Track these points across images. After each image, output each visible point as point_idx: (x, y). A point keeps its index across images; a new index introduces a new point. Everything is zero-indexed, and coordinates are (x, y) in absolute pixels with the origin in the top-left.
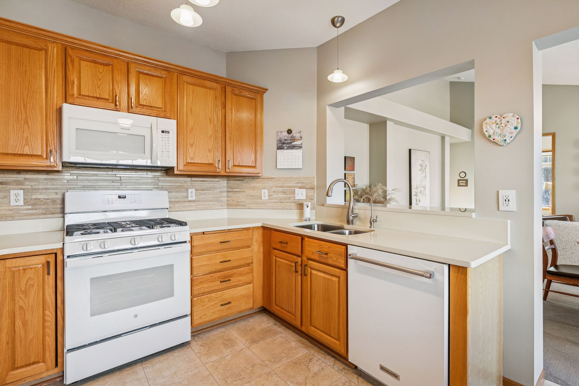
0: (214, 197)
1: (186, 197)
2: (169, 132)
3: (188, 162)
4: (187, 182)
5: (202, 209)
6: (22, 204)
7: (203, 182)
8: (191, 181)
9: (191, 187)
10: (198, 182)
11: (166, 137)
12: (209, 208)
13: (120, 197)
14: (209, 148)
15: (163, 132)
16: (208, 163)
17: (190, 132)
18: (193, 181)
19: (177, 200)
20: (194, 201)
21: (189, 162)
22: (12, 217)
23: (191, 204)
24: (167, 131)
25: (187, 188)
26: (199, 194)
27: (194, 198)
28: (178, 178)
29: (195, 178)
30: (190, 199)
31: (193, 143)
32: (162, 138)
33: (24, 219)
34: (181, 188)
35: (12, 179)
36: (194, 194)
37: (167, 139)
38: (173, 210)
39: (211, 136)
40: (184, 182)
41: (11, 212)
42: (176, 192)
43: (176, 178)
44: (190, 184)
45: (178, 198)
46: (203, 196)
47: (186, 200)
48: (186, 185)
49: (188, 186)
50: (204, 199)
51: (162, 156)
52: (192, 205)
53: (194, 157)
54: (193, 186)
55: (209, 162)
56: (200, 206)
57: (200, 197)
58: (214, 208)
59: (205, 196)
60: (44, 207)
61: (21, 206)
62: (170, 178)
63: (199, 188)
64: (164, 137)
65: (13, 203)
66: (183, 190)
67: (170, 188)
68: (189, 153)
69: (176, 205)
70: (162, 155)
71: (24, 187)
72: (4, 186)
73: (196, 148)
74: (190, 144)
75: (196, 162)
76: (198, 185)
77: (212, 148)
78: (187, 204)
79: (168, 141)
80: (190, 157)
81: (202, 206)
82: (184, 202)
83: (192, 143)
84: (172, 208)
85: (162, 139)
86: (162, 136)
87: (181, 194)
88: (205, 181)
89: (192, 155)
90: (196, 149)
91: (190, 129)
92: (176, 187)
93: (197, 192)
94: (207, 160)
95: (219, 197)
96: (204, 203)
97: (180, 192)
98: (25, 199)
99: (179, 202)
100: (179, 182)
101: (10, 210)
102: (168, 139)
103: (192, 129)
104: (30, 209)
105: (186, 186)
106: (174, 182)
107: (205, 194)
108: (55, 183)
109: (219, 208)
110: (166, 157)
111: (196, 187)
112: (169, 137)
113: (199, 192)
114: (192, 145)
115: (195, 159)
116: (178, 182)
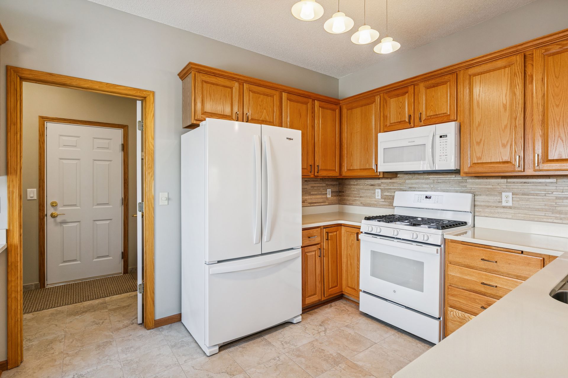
0: (545, 205)
1: (499, 202)
2: (447, 135)
3: (474, 162)
4: (501, 184)
5: (523, 219)
6: (380, 198)
7: (524, 184)
8: (507, 183)
9: (507, 190)
10: (518, 184)
11: (444, 141)
12: (536, 219)
13: (426, 197)
14: (503, 142)
15: (441, 137)
16: (501, 161)
17: (477, 130)
18: (510, 183)
19: (487, 204)
20: (510, 208)
21: (476, 162)
22: (376, 205)
23: (506, 210)
24: (445, 135)
25: (501, 191)
26: (518, 199)
27: (510, 204)
28: (489, 180)
29: (512, 179)
30: (504, 204)
31: (481, 140)
32: (440, 142)
33: (381, 208)
34: (493, 191)
35: (376, 182)
36: (510, 199)
37: (444, 143)
38: (483, 214)
39: (506, 126)
40: (497, 184)
41: (376, 203)
42: (487, 195)
43: (486, 180)
44: (504, 187)
45: (488, 202)
46: (525, 202)
47: (499, 205)
48: (499, 187)
49: (502, 189)
50: (527, 207)
51: (440, 161)
52: (507, 212)
53: (482, 156)
54: (509, 189)
55: (502, 159)
56: (520, 215)
57: (520, 203)
58: (545, 220)
59: (528, 202)
60: (389, 201)
61: (380, 199)
62: (480, 180)
63: (519, 192)
64: (442, 141)
65: (377, 197)
66: (496, 193)
67: (479, 191)
68: (475, 152)
69: (487, 210)
70: (440, 159)
71: (381, 187)
72: (374, 187)
73: (484, 145)
74: (476, 142)
75: (484, 162)
76: (517, 188)
77: (508, 142)
78: (502, 210)
79: (446, 145)
80: (477, 157)
81: (523, 215)
82: (497, 207)
83: (479, 141)
84: (481, 212)
85: (441, 144)
86: (440, 141)
87: (492, 198)
88: (528, 183)
89: (479, 155)
90: (484, 147)
91: (477, 125)
92: (486, 189)
93: (514, 196)
94: (500, 157)
95: (556, 205)
96: (527, 211)
97: (491, 195)
98: (381, 195)
99: (490, 206)
100: (490, 184)
101: (376, 201)
102: (446, 143)
103: (479, 125)
104: (383, 202)
105: (499, 189)
106: (484, 184)
107: (528, 200)
108: (394, 185)
109: (554, 221)
110: (444, 160)
111: (513, 190)
112: (446, 141)
113: (518, 196)
114: (478, 143)
115: (482, 159)
116: (488, 184)
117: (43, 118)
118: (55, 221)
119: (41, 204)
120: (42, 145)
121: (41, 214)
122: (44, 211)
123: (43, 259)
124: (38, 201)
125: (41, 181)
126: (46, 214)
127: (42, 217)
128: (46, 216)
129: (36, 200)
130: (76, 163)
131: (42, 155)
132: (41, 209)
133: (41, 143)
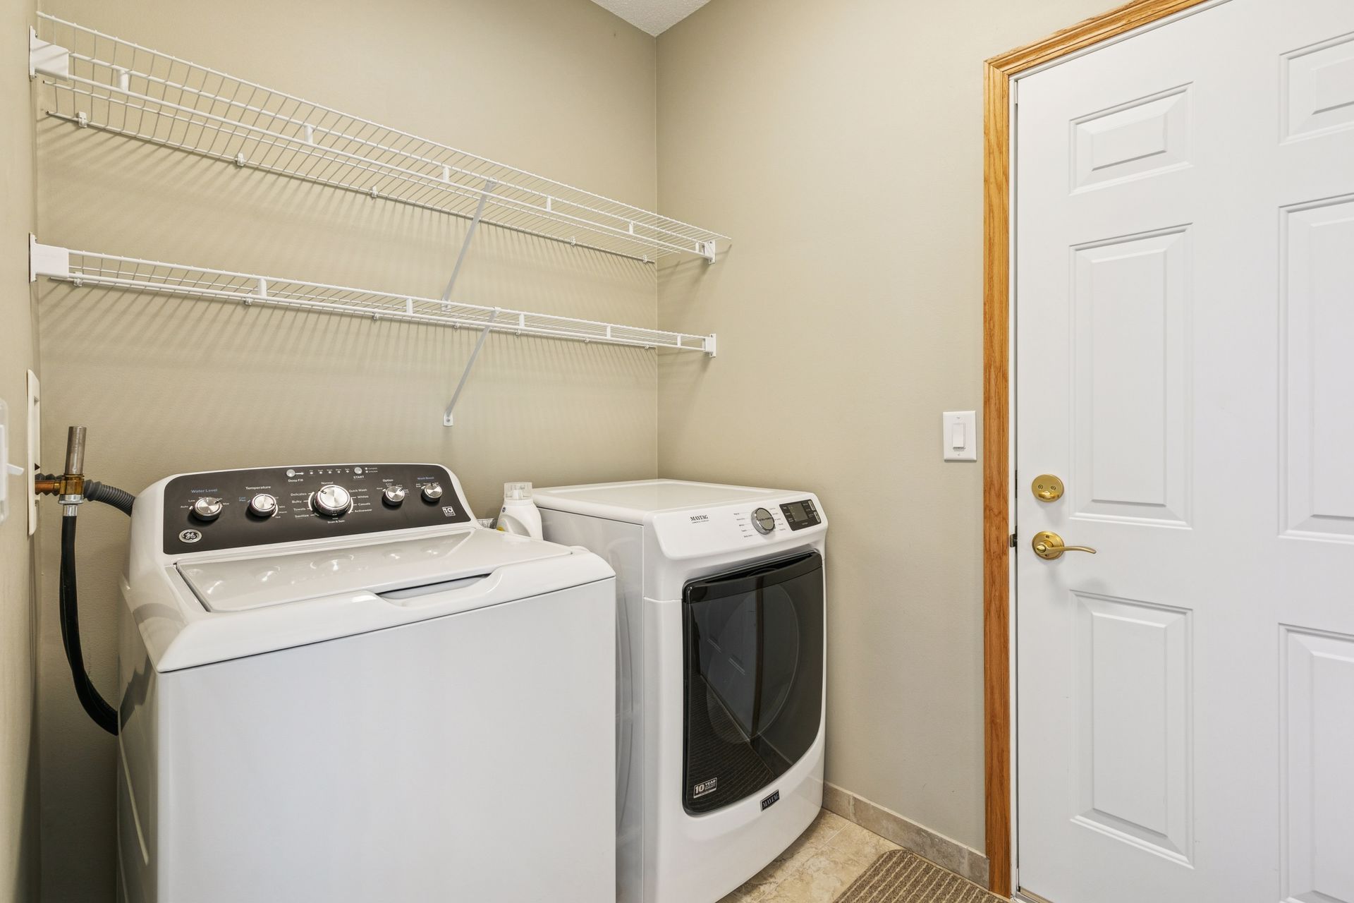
117: (999, 67)
118: (1053, 577)
119: (992, 483)
120: (995, 201)
121: (994, 533)
122: (1005, 520)
123: (1003, 751)
124: (980, 465)
125: (992, 370)
126: (1015, 536)
127: (994, 547)
128: (1015, 544)
129: (975, 461)
130: (1165, 253)
131: (997, 249)
132: (991, 510)
133: (993, 187)
